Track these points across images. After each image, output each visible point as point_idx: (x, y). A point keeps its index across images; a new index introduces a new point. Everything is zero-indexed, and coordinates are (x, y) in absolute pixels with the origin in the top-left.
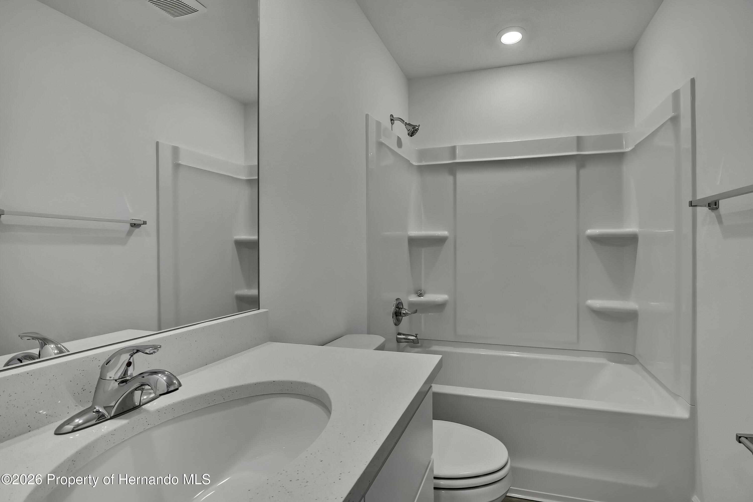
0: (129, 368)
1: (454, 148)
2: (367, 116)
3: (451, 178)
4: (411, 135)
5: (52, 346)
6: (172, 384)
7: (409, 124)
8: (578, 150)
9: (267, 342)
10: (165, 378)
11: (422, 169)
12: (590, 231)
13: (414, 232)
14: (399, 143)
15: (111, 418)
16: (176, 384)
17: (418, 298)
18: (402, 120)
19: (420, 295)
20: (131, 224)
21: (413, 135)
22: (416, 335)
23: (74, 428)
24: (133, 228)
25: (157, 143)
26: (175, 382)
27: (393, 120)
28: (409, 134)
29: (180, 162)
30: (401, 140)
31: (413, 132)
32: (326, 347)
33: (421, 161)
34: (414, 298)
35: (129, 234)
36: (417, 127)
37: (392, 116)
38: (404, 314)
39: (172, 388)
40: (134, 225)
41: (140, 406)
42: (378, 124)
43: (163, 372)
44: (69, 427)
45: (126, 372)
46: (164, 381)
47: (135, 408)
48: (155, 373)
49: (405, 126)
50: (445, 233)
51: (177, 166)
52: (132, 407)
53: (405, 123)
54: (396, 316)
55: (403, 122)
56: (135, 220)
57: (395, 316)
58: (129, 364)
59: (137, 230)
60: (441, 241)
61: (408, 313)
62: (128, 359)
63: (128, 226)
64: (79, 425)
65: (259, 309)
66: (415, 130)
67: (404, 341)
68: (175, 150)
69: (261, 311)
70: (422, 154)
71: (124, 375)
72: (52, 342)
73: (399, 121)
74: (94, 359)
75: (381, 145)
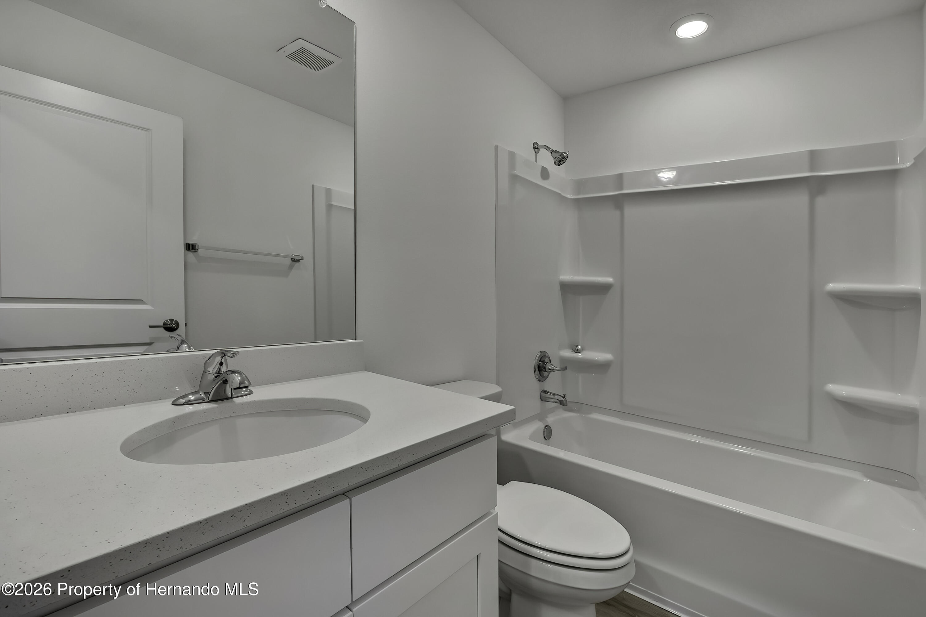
0: (222, 366)
1: (620, 176)
2: (496, 147)
3: (617, 213)
4: (558, 164)
5: (186, 346)
6: (244, 383)
7: (556, 152)
8: (812, 169)
9: (363, 370)
10: (239, 378)
11: (578, 203)
12: (832, 286)
13: (568, 277)
14: (545, 174)
15: (209, 402)
16: (246, 384)
17: (574, 354)
18: (547, 148)
19: (577, 351)
20: (292, 259)
21: (560, 164)
22: (564, 396)
23: (185, 402)
24: (294, 263)
25: (313, 185)
26: (246, 382)
27: (537, 148)
28: (555, 163)
29: (333, 203)
30: (548, 170)
31: (560, 160)
32: (434, 388)
33: (579, 194)
34: (567, 353)
35: (291, 267)
36: (565, 155)
37: (536, 143)
38: (550, 369)
39: (242, 386)
40: (294, 260)
41: (231, 398)
42: (512, 155)
43: (240, 373)
44: (183, 401)
45: (220, 370)
46: (238, 380)
47: (228, 398)
48: (234, 372)
49: (551, 153)
50: (610, 280)
51: (330, 207)
52: (225, 397)
53: (551, 150)
54: (540, 370)
55: (548, 149)
56: (295, 256)
57: (537, 370)
58: (221, 364)
59: (297, 265)
60: (604, 288)
61: (554, 369)
62: (219, 360)
63: (289, 261)
64: (189, 401)
65: (356, 339)
66: (562, 158)
67: (553, 401)
68: (328, 192)
69: (357, 341)
70: (580, 185)
71: (219, 372)
72: (187, 344)
73: (544, 149)
74: (205, 357)
75: (515, 179)
